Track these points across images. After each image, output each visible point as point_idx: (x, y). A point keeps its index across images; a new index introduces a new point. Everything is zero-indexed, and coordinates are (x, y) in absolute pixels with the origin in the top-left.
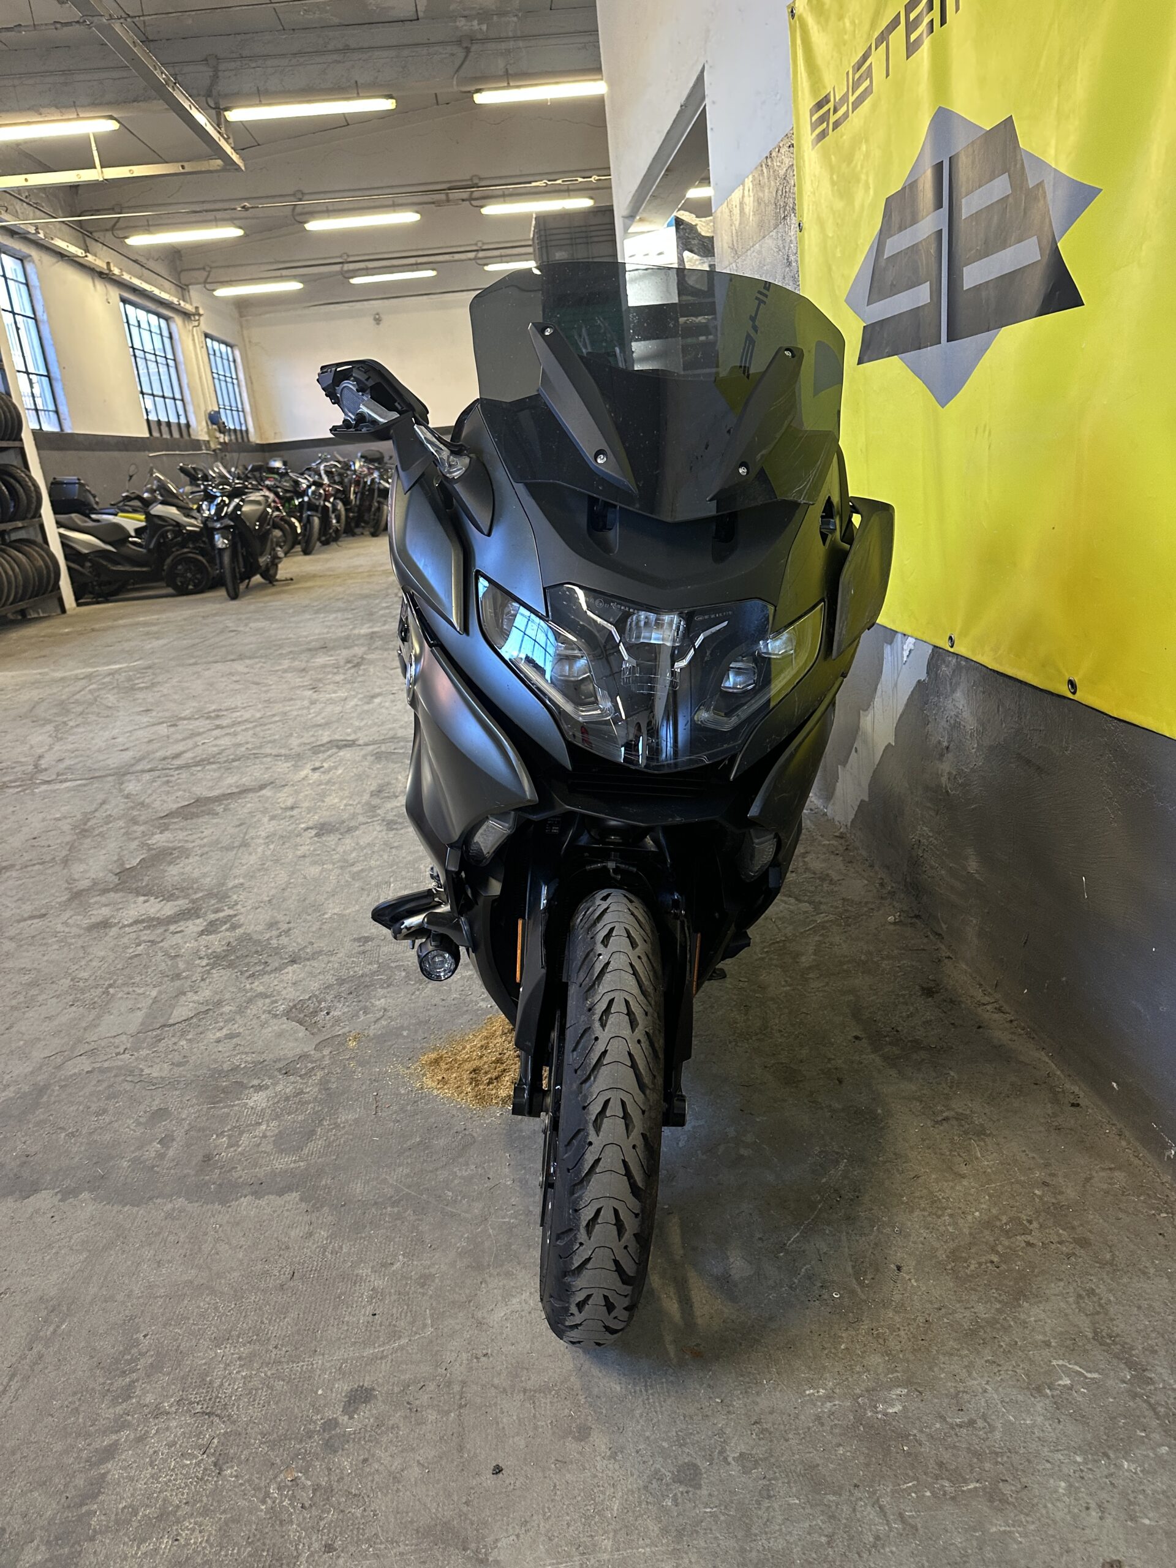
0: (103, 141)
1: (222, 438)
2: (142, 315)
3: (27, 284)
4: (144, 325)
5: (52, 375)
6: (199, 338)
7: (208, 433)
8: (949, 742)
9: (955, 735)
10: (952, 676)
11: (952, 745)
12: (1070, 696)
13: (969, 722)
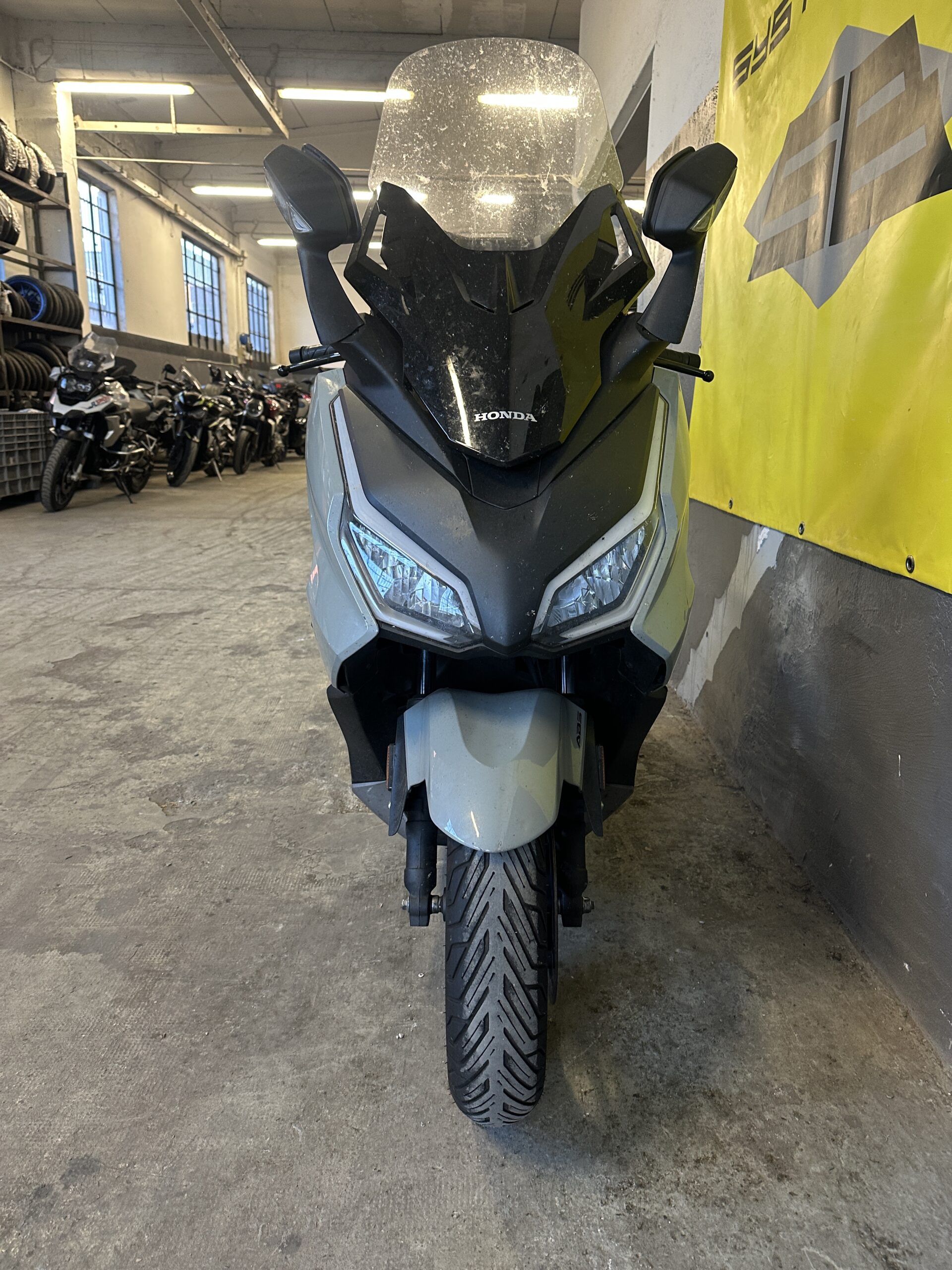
0: (180, 102)
1: (249, 356)
2: (198, 251)
3: (108, 212)
4: (198, 259)
5: (117, 285)
6: (241, 276)
7: (238, 350)
8: (788, 625)
9: (795, 618)
10: (799, 562)
11: (791, 628)
12: (907, 575)
13: (809, 605)
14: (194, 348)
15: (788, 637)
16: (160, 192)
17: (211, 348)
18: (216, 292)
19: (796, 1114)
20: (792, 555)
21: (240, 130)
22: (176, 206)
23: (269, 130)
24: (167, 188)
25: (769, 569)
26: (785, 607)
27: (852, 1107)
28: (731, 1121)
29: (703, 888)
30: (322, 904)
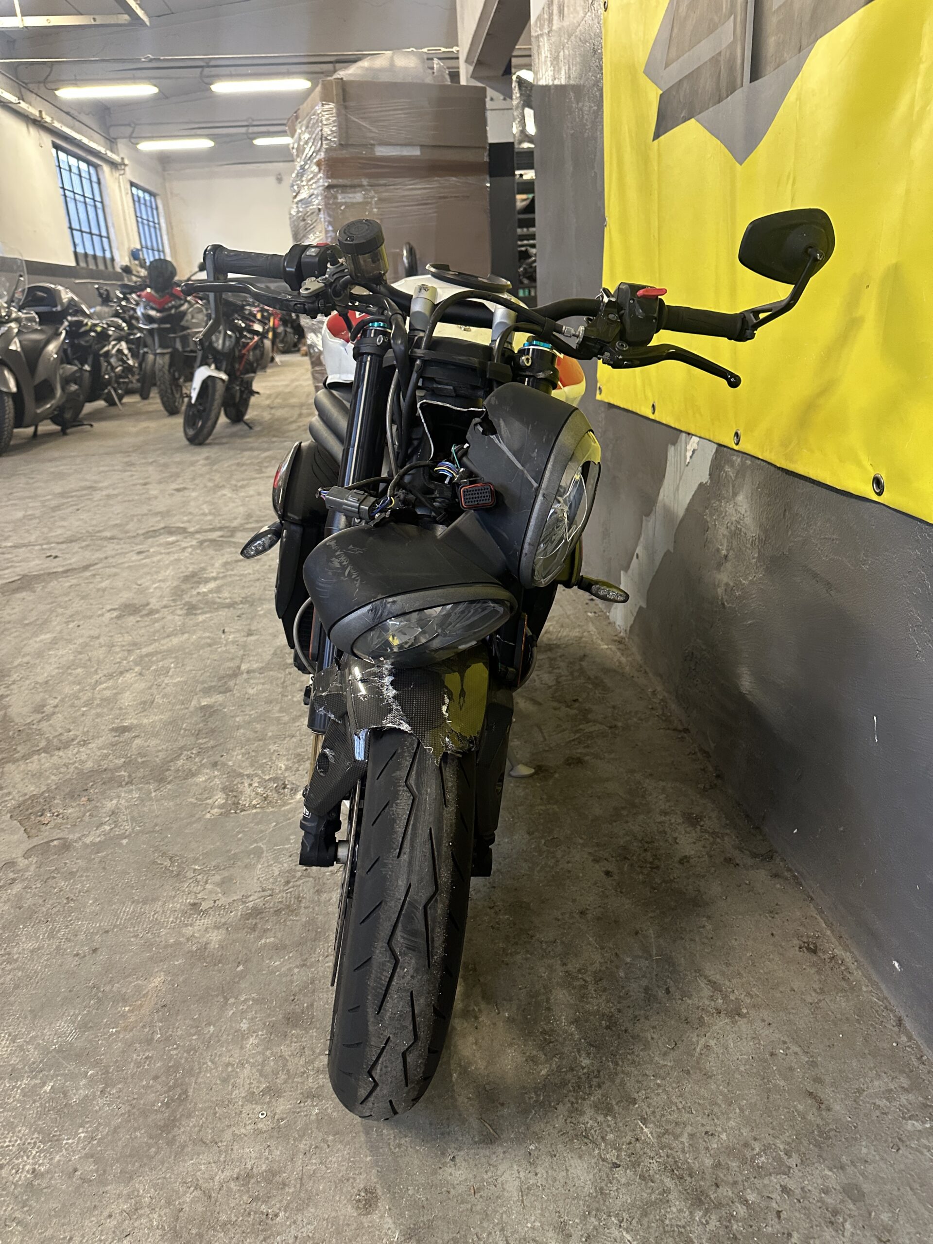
1: (143, 272)
6: (125, 185)
8: (728, 550)
9: (735, 543)
10: (736, 477)
11: (731, 553)
12: (875, 497)
13: (751, 526)
14: (83, 268)
15: (728, 565)
16: (22, 98)
17: (101, 267)
18: (99, 205)
19: (785, 1189)
20: (727, 469)
21: (95, 19)
22: (40, 112)
23: (126, 17)
24: (28, 92)
25: (701, 484)
26: (723, 531)
27: (850, 1170)
28: (707, 1211)
29: (652, 868)
30: (207, 944)
